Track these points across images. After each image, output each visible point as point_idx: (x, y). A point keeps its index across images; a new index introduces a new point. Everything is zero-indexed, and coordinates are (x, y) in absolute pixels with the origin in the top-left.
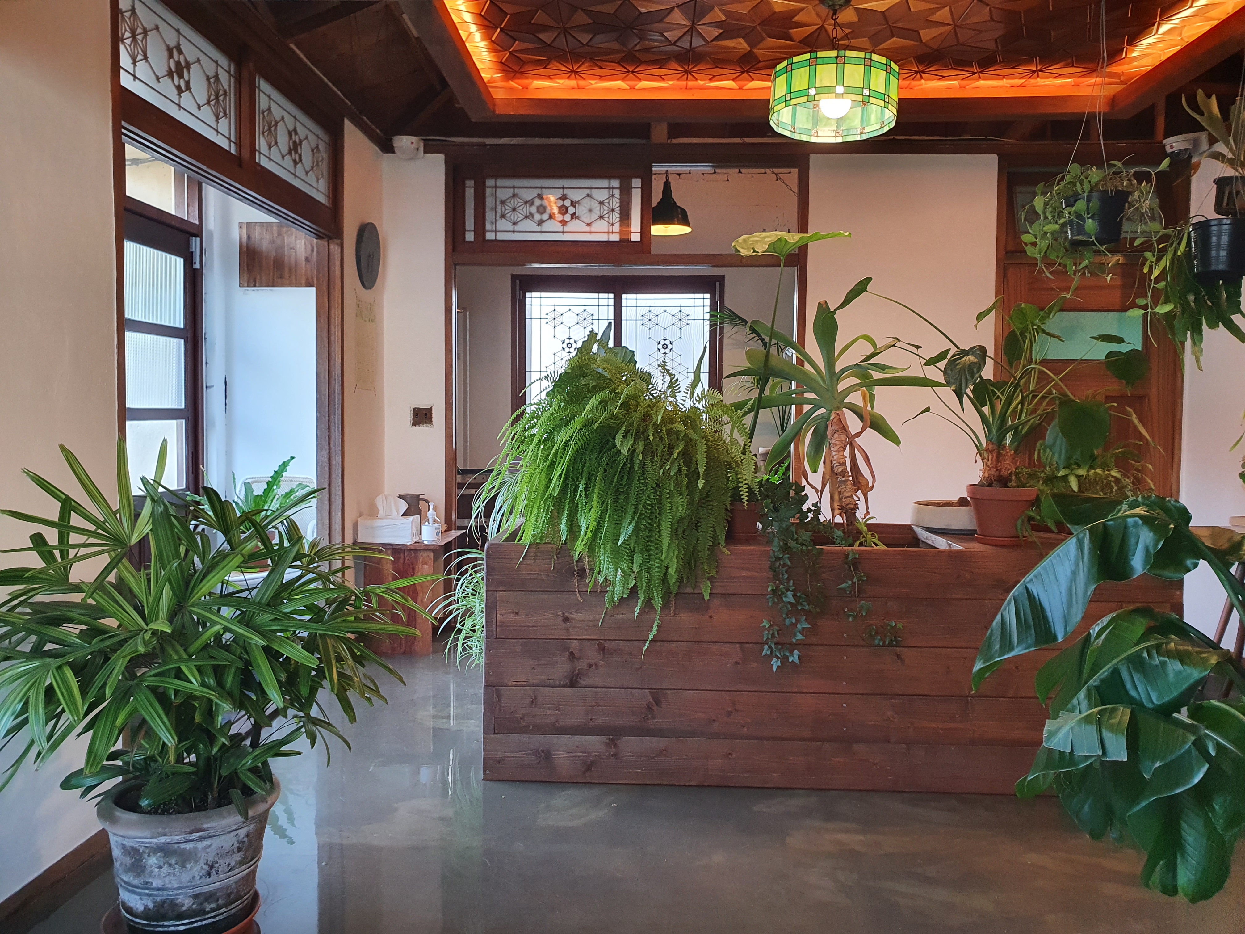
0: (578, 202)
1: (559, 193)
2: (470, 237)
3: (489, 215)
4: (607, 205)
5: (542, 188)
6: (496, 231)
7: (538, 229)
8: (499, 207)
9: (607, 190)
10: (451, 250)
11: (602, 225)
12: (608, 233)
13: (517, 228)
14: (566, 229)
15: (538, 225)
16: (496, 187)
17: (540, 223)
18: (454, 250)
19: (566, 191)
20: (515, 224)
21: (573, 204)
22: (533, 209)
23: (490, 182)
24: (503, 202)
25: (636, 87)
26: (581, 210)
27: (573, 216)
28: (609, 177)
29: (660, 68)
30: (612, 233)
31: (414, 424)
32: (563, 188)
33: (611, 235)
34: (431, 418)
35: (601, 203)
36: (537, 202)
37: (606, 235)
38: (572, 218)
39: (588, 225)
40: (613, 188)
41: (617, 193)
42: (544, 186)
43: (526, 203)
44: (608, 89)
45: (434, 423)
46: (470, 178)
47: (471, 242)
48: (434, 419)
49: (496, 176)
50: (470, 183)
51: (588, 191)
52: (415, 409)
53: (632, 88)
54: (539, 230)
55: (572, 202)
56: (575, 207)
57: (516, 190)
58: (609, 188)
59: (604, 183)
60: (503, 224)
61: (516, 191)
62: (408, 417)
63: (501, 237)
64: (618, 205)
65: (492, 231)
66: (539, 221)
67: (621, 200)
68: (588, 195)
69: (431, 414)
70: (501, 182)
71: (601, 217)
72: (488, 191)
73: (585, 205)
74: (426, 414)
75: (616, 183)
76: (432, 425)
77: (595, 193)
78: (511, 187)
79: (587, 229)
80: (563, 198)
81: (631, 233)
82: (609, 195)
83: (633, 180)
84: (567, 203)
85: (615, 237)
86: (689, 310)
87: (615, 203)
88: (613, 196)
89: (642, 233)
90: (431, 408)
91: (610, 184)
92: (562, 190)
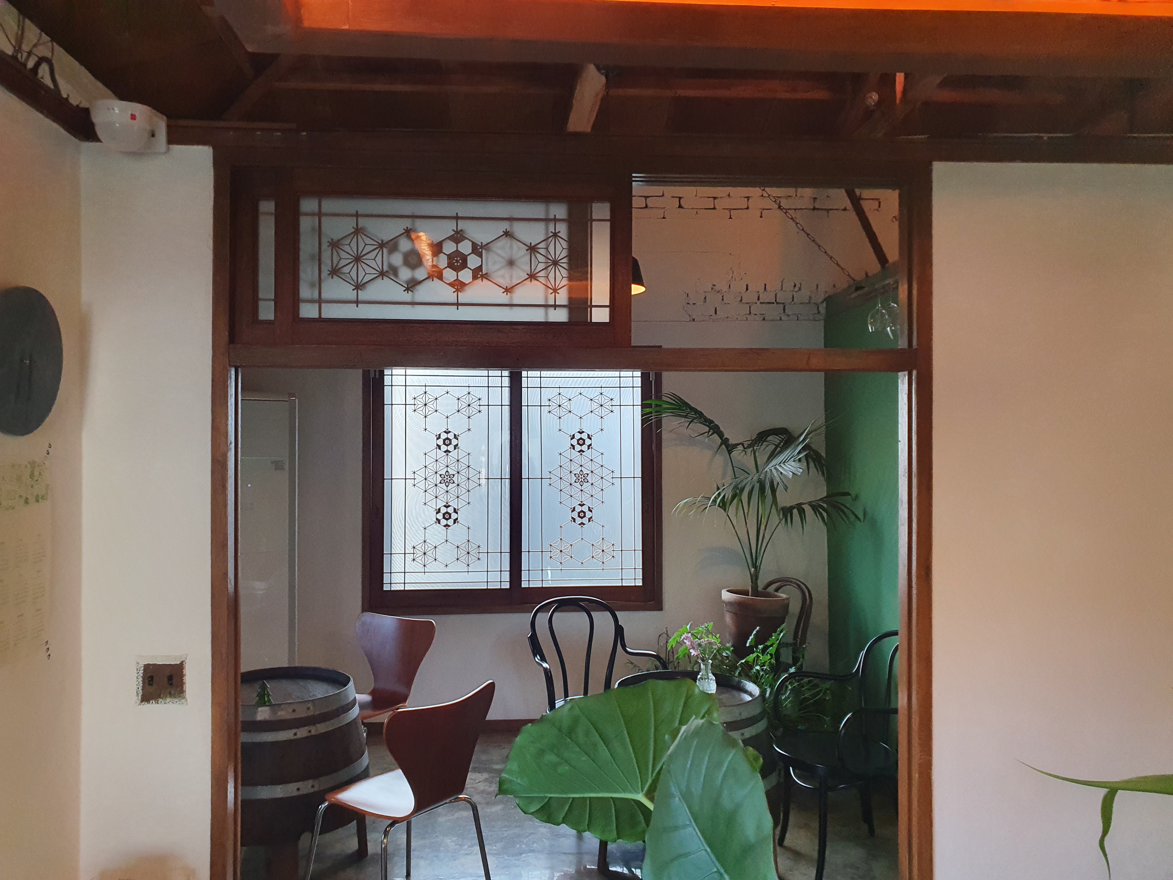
0: (486, 247)
1: (448, 228)
2: (266, 311)
3: (307, 271)
4: (542, 251)
5: (413, 217)
6: (320, 301)
7: (407, 297)
8: (326, 254)
9: (541, 226)
10: (227, 339)
11: (532, 292)
12: (546, 306)
13: (363, 295)
14: (464, 297)
15: (407, 289)
16: (320, 214)
17: (412, 285)
18: (232, 340)
19: (462, 225)
20: (359, 287)
21: (477, 249)
22: (397, 259)
23: (308, 205)
24: (335, 245)
26: (492, 262)
27: (478, 274)
28: (546, 198)
30: (555, 306)
31: (146, 698)
32: (457, 218)
33: (551, 310)
34: (182, 686)
35: (532, 249)
36: (405, 245)
37: (542, 310)
38: (475, 278)
39: (508, 290)
40: (555, 220)
41: (562, 229)
42: (414, 213)
43: (382, 245)
45: (187, 697)
46: (267, 197)
47: (269, 322)
48: (187, 690)
49: (322, 194)
50: (267, 207)
51: (505, 226)
52: (147, 667)
54: (408, 300)
55: (474, 245)
56: (480, 255)
57: (360, 220)
58: (547, 220)
59: (536, 210)
60: (335, 288)
61: (362, 222)
62: (133, 683)
63: (332, 312)
64: (565, 253)
65: (312, 301)
66: (408, 282)
67: (571, 241)
68: (507, 234)
69: (183, 676)
70: (330, 205)
71: (532, 276)
72: (306, 224)
73: (500, 252)
74: (170, 678)
75: (559, 211)
76: (184, 698)
77: (519, 229)
78: (351, 215)
79: (504, 298)
80: (458, 237)
81: (592, 306)
82: (547, 233)
83: (594, 205)
84: (465, 247)
85: (560, 316)
86: (614, 393)
87: (559, 249)
88: (555, 235)
89: (613, 306)
90: (182, 663)
91: (547, 212)
92: (454, 222)
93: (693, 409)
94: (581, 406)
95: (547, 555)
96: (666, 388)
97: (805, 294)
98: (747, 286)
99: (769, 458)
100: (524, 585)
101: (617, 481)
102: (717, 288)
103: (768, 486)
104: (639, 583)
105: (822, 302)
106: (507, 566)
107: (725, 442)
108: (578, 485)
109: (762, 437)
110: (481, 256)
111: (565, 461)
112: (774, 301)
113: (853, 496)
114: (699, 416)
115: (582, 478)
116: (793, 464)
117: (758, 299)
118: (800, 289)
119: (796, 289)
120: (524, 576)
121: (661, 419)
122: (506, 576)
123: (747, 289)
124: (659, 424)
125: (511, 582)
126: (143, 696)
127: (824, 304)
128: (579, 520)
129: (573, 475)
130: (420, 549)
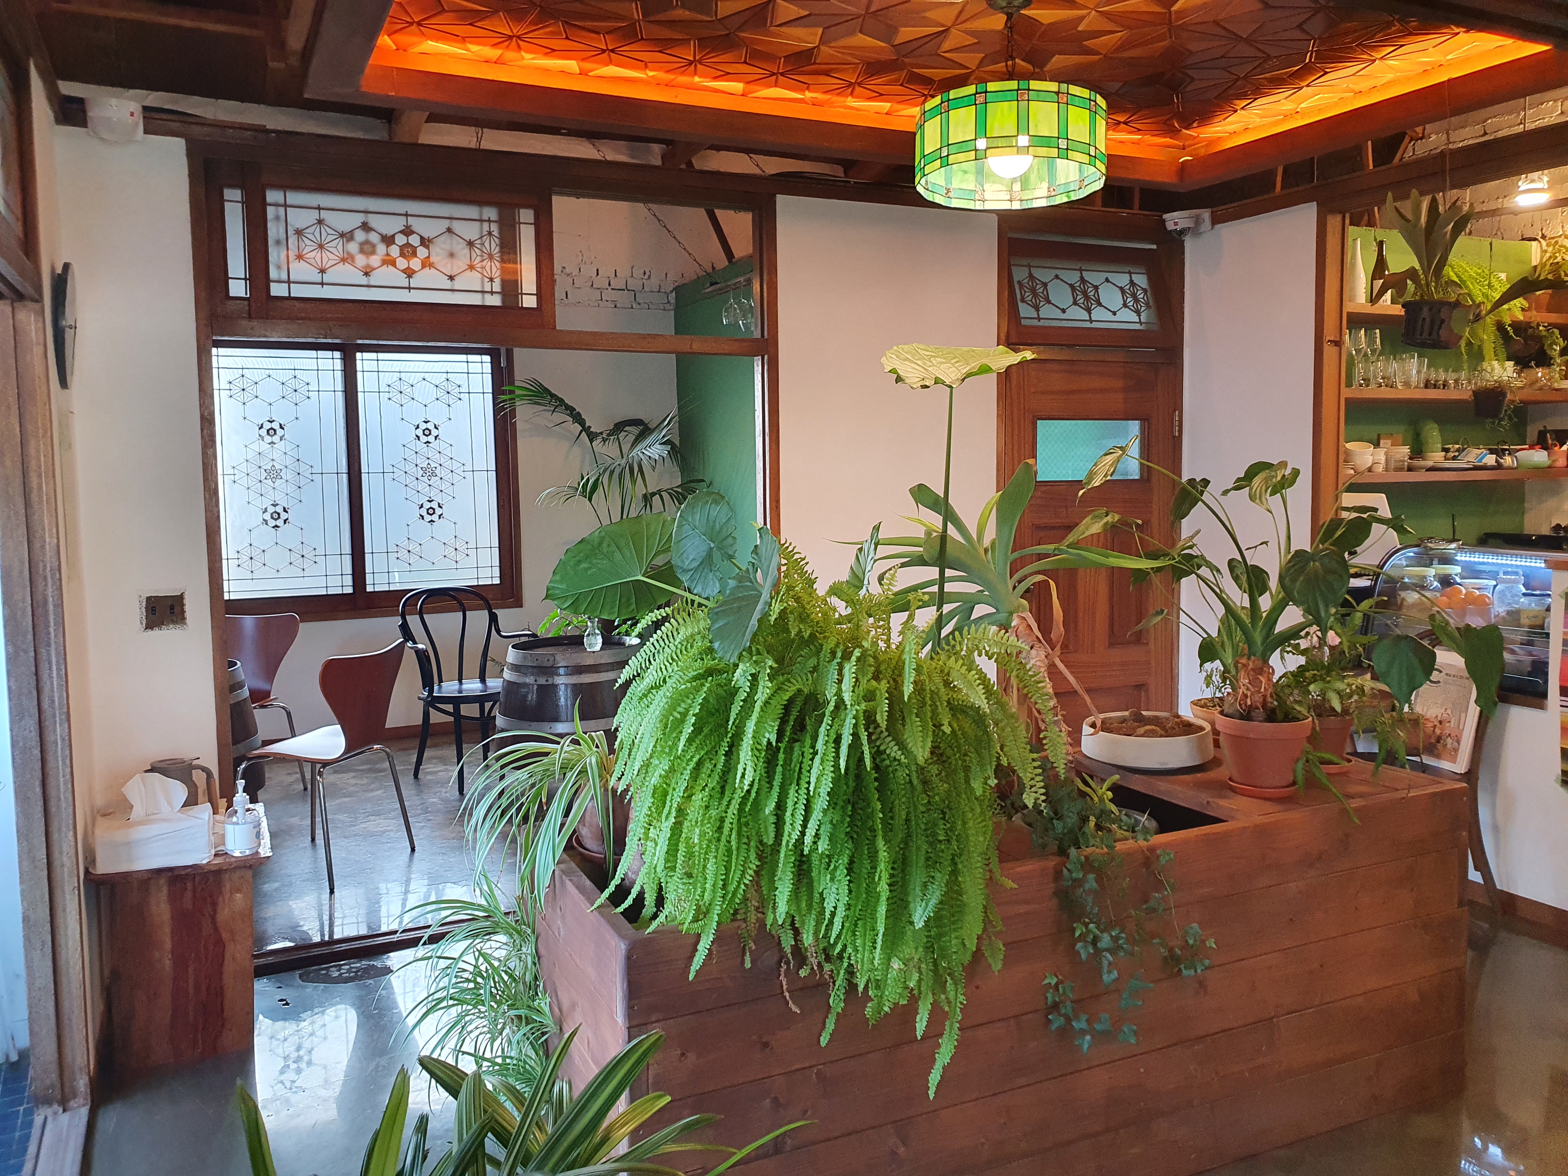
0: (430, 240)
1: (399, 223)
2: (238, 289)
3: (275, 255)
4: (479, 246)
5: (368, 212)
6: (289, 282)
7: (364, 280)
8: (292, 240)
9: (478, 223)
10: (207, 313)
11: (472, 280)
12: (483, 292)
13: (327, 278)
14: (414, 283)
15: (364, 274)
16: (286, 205)
17: (368, 270)
18: (212, 313)
19: (410, 221)
20: (323, 270)
21: (423, 242)
22: (353, 247)
23: (274, 196)
24: (299, 233)
25: (590, 74)
26: (437, 254)
27: (427, 263)
28: (480, 203)
29: (660, 51)
30: (492, 293)
31: (149, 626)
32: (406, 215)
33: (487, 296)
34: (183, 612)
35: (470, 244)
36: (361, 236)
37: (479, 295)
38: (423, 266)
39: (451, 278)
40: (489, 221)
41: (494, 228)
42: (371, 209)
43: (342, 235)
44: (546, 70)
45: (188, 621)
46: (233, 186)
47: (240, 298)
48: (188, 615)
49: (284, 187)
50: (233, 195)
51: (446, 224)
52: (149, 599)
53: (583, 73)
54: (365, 283)
55: (422, 238)
56: (427, 247)
57: (322, 212)
58: (481, 221)
59: (472, 211)
60: (299, 270)
61: (324, 214)
62: (137, 613)
63: (299, 291)
64: (497, 249)
65: (282, 281)
66: (364, 268)
67: (501, 238)
68: (449, 230)
69: (183, 605)
70: (293, 197)
71: (471, 267)
72: (272, 211)
73: (444, 245)
74: (172, 608)
75: (491, 213)
76: (186, 624)
77: (457, 226)
78: (315, 208)
79: (448, 284)
80: (407, 231)
81: (522, 294)
82: (481, 232)
83: (521, 210)
84: (414, 240)
85: (495, 301)
86: (461, 379)
87: (493, 245)
88: (490, 233)
89: (539, 295)
90: (182, 594)
91: (481, 214)
92: (404, 218)
93: (553, 396)
94: (425, 393)
95: (393, 556)
96: (520, 374)
97: (654, 282)
98: (598, 270)
99: (632, 445)
100: (369, 589)
101: (469, 475)
102: (568, 270)
103: (636, 469)
104: (497, 581)
105: (672, 292)
106: (348, 569)
107: (586, 429)
108: (425, 479)
109: (620, 427)
110: (428, 249)
111: (409, 454)
112: (624, 287)
113: (708, 483)
114: (559, 403)
115: (430, 472)
116: (659, 447)
117: (609, 285)
118: (649, 276)
119: (646, 276)
120: (369, 579)
121: (515, 409)
122: (349, 580)
123: (598, 274)
124: (513, 414)
125: (354, 586)
126: (147, 624)
127: (674, 293)
128: (428, 518)
129: (419, 469)
130: (246, 553)
